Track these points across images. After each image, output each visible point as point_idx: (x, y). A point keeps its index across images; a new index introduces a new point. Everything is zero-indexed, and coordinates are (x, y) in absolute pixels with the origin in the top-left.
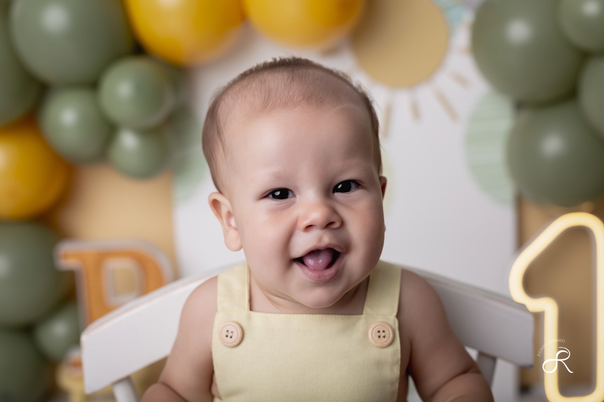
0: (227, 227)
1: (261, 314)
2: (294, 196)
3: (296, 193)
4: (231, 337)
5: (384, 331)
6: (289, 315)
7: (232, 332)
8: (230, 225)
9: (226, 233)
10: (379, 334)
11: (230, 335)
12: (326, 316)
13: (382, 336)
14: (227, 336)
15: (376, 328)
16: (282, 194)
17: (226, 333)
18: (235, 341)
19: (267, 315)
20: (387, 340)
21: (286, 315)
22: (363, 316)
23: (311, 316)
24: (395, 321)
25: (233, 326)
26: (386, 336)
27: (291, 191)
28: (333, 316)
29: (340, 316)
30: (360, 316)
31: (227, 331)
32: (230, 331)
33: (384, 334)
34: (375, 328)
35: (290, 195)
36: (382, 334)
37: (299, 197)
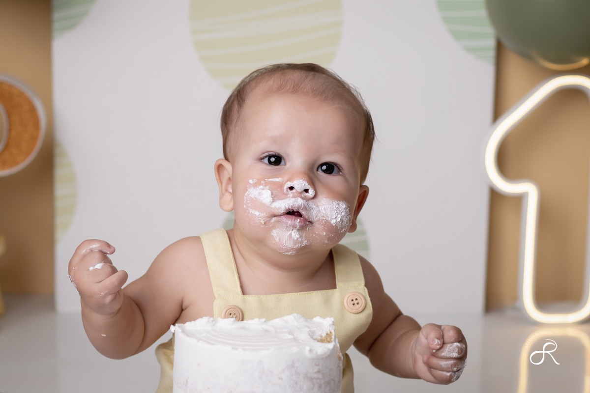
0: (224, 191)
2: (285, 164)
3: (287, 160)
5: (356, 299)
8: (227, 190)
9: (222, 196)
10: (353, 302)
13: (355, 304)
15: (350, 297)
16: (276, 160)
20: (360, 307)
22: (337, 290)
24: (364, 289)
26: (359, 303)
27: (284, 158)
30: (335, 290)
33: (357, 302)
34: (348, 298)
35: (283, 162)
36: (355, 302)
37: (288, 165)
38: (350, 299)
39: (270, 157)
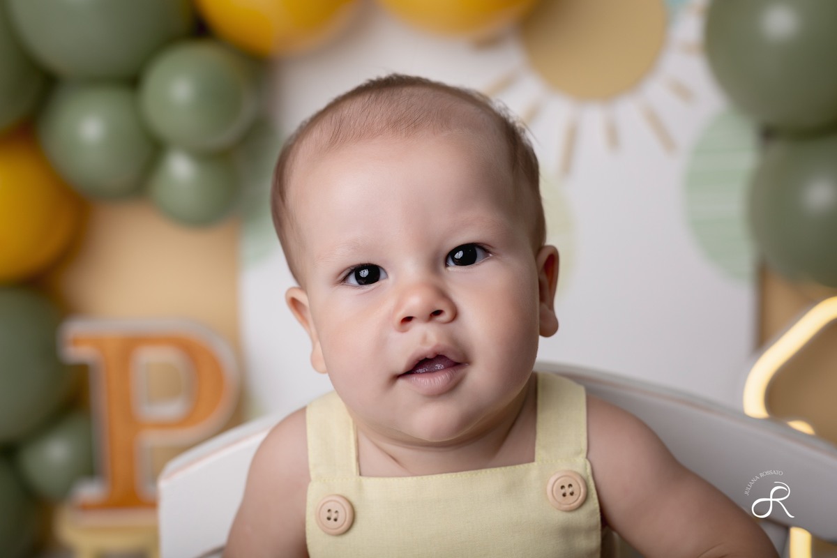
1: (377, 480)
2: (387, 276)
3: (388, 270)
4: (336, 520)
5: (570, 485)
6: (419, 478)
7: (336, 512)
10: (563, 491)
11: (334, 516)
12: (476, 471)
13: (568, 494)
14: (329, 519)
15: (559, 481)
16: (368, 274)
17: (328, 514)
18: (342, 525)
19: (387, 480)
20: (577, 500)
21: (415, 478)
22: (535, 464)
23: (454, 475)
24: (586, 465)
25: (338, 502)
26: (575, 493)
27: (382, 268)
28: (488, 471)
29: (498, 469)
30: (531, 465)
31: (329, 511)
32: (333, 511)
33: (571, 490)
34: (555, 482)
35: (382, 275)
36: (568, 490)
37: (391, 276)
38: (558, 484)
39: (356, 270)
